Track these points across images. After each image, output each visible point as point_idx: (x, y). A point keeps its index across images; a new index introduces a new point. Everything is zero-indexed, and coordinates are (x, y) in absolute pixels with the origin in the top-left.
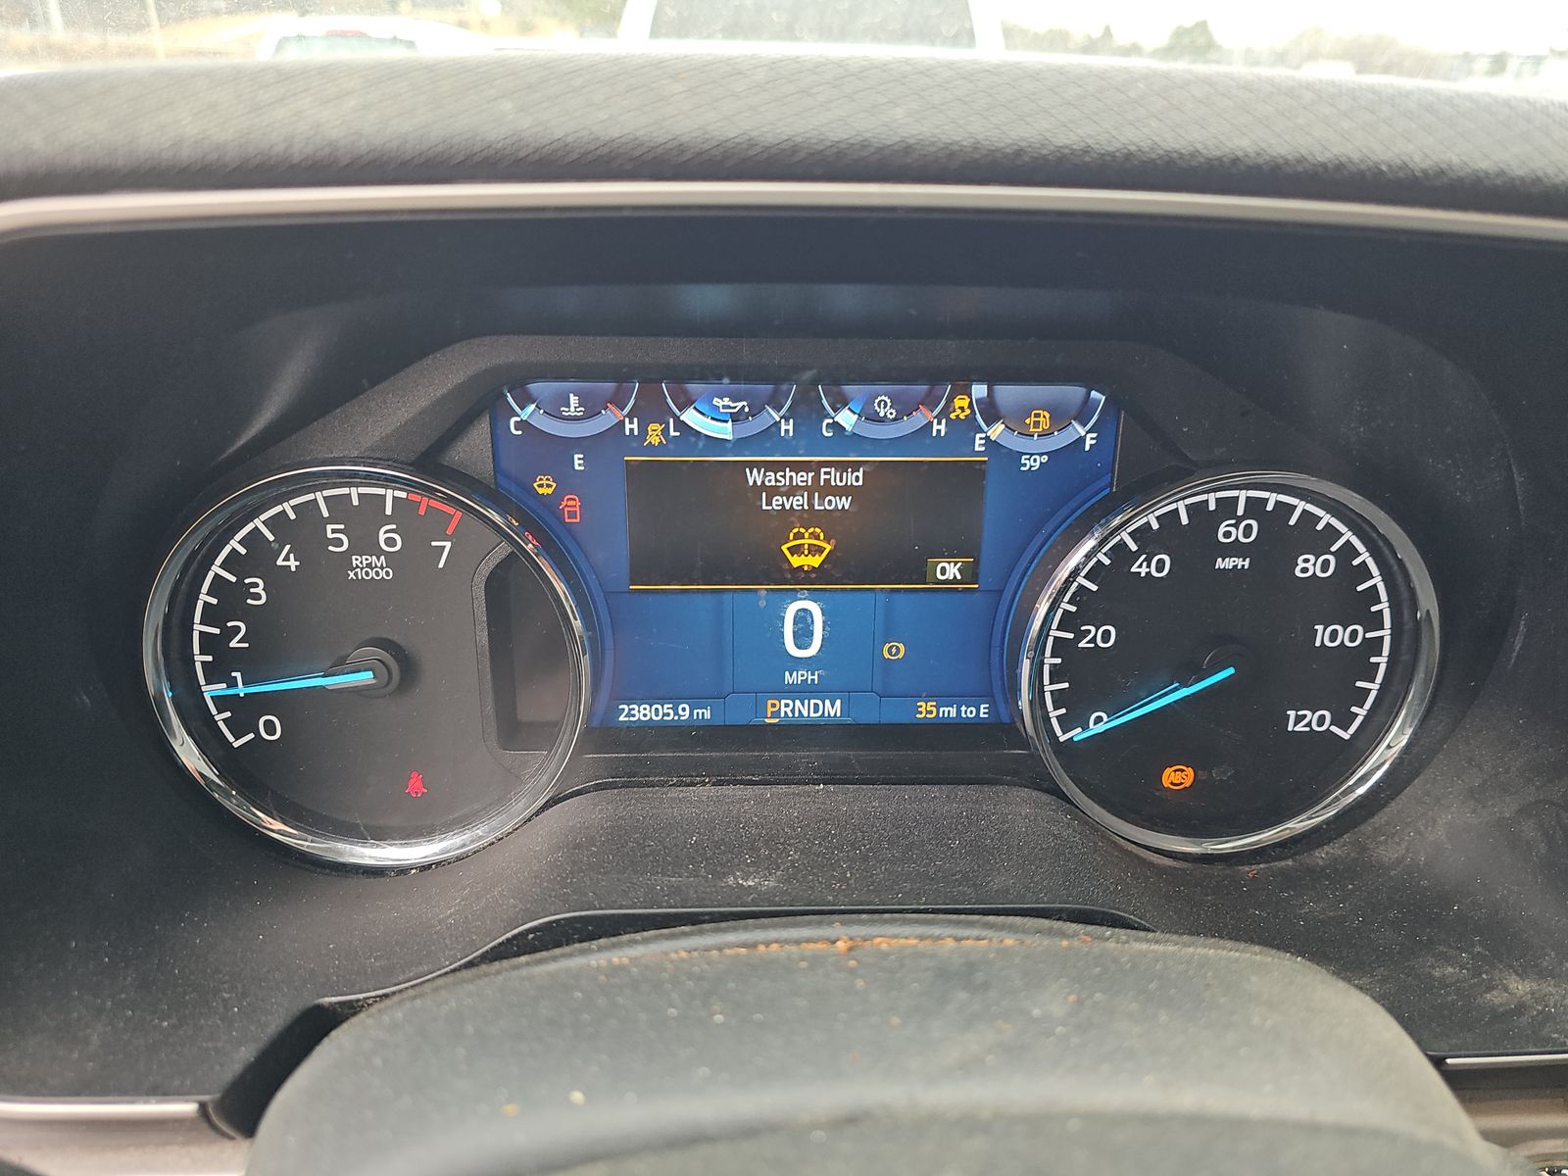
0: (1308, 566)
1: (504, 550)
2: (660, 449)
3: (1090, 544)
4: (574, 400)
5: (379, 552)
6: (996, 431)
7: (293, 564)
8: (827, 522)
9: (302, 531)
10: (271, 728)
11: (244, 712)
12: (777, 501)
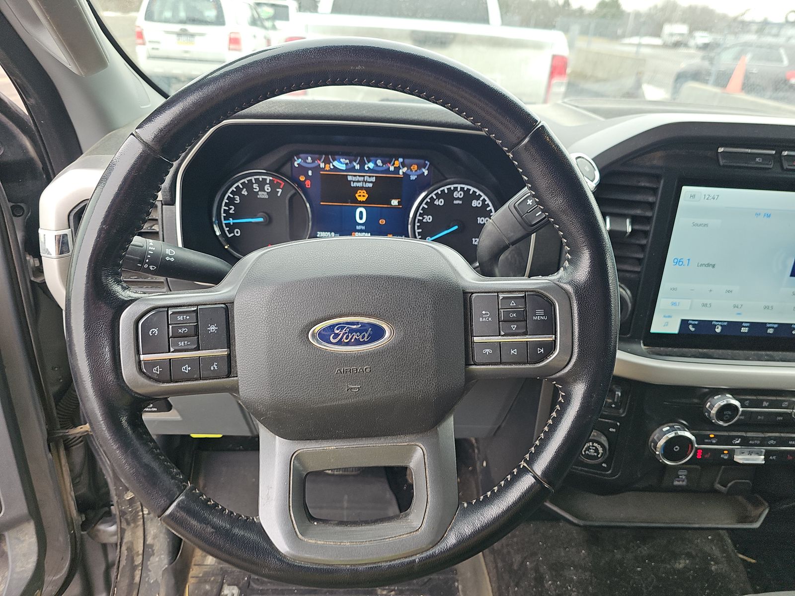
0: (475, 203)
1: (293, 191)
2: (329, 171)
3: (423, 195)
4: (309, 158)
5: (265, 191)
6: (405, 169)
7: (246, 193)
8: (367, 189)
9: (248, 186)
10: (237, 233)
11: (232, 228)
12: (355, 183)
